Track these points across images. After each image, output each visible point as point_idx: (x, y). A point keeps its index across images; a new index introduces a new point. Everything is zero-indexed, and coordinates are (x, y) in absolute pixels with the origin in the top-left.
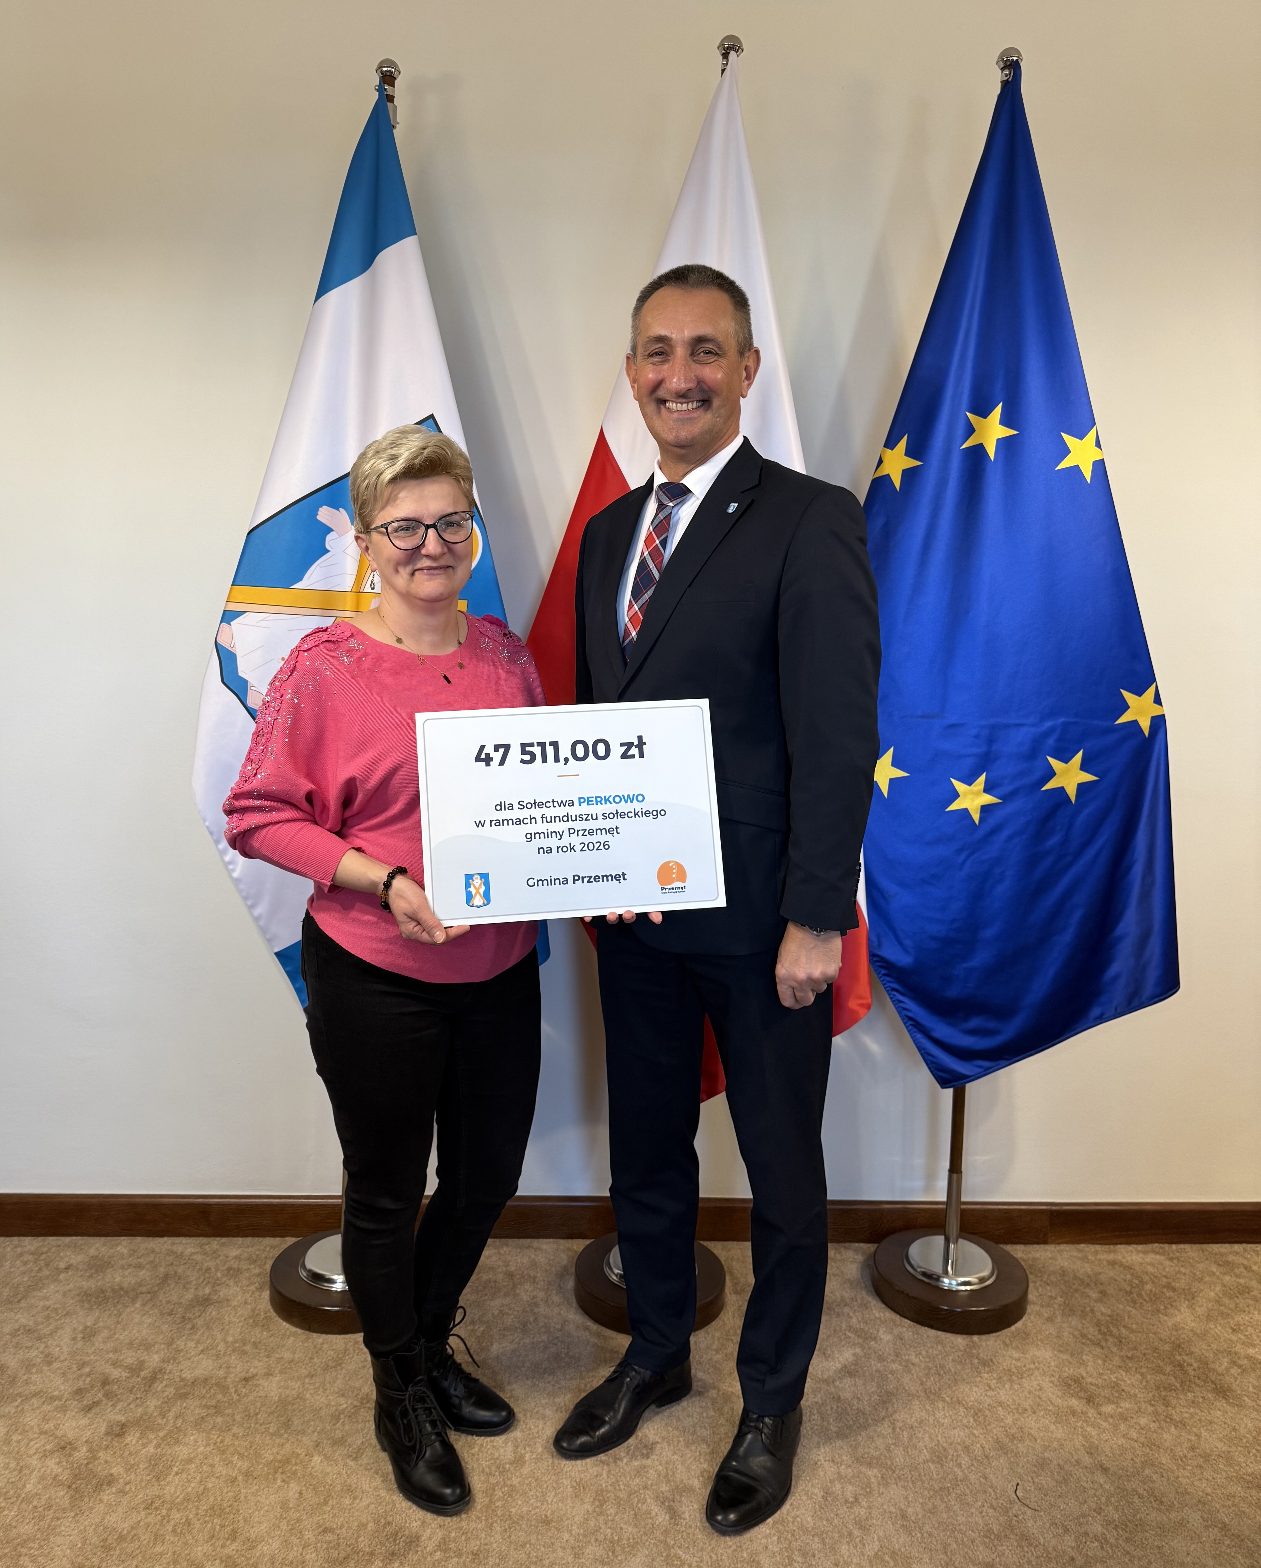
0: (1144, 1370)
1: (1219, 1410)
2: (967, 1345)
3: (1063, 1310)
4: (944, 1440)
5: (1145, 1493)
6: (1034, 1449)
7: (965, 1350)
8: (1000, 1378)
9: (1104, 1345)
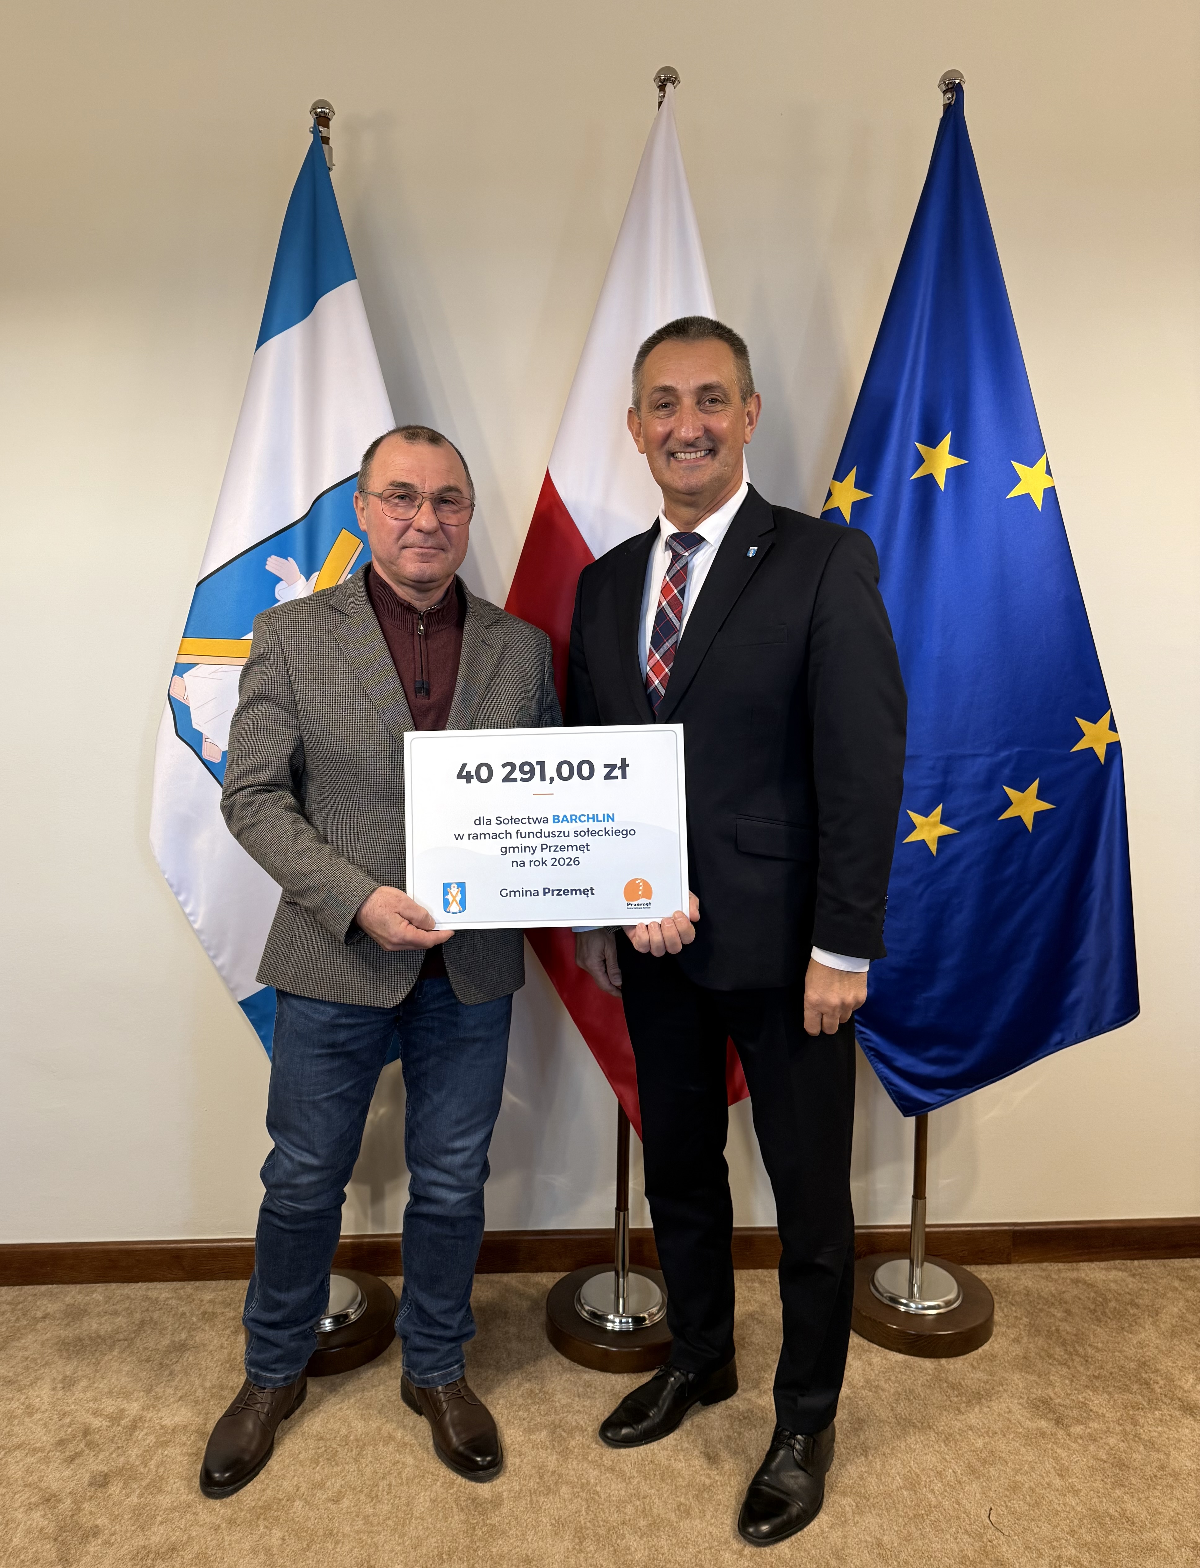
0: (1111, 1389)
1: (1187, 1428)
2: (935, 1368)
3: (1029, 1330)
4: (916, 1465)
5: (1116, 1514)
6: (1005, 1472)
7: (934, 1374)
8: (970, 1401)
9: (1070, 1364)
